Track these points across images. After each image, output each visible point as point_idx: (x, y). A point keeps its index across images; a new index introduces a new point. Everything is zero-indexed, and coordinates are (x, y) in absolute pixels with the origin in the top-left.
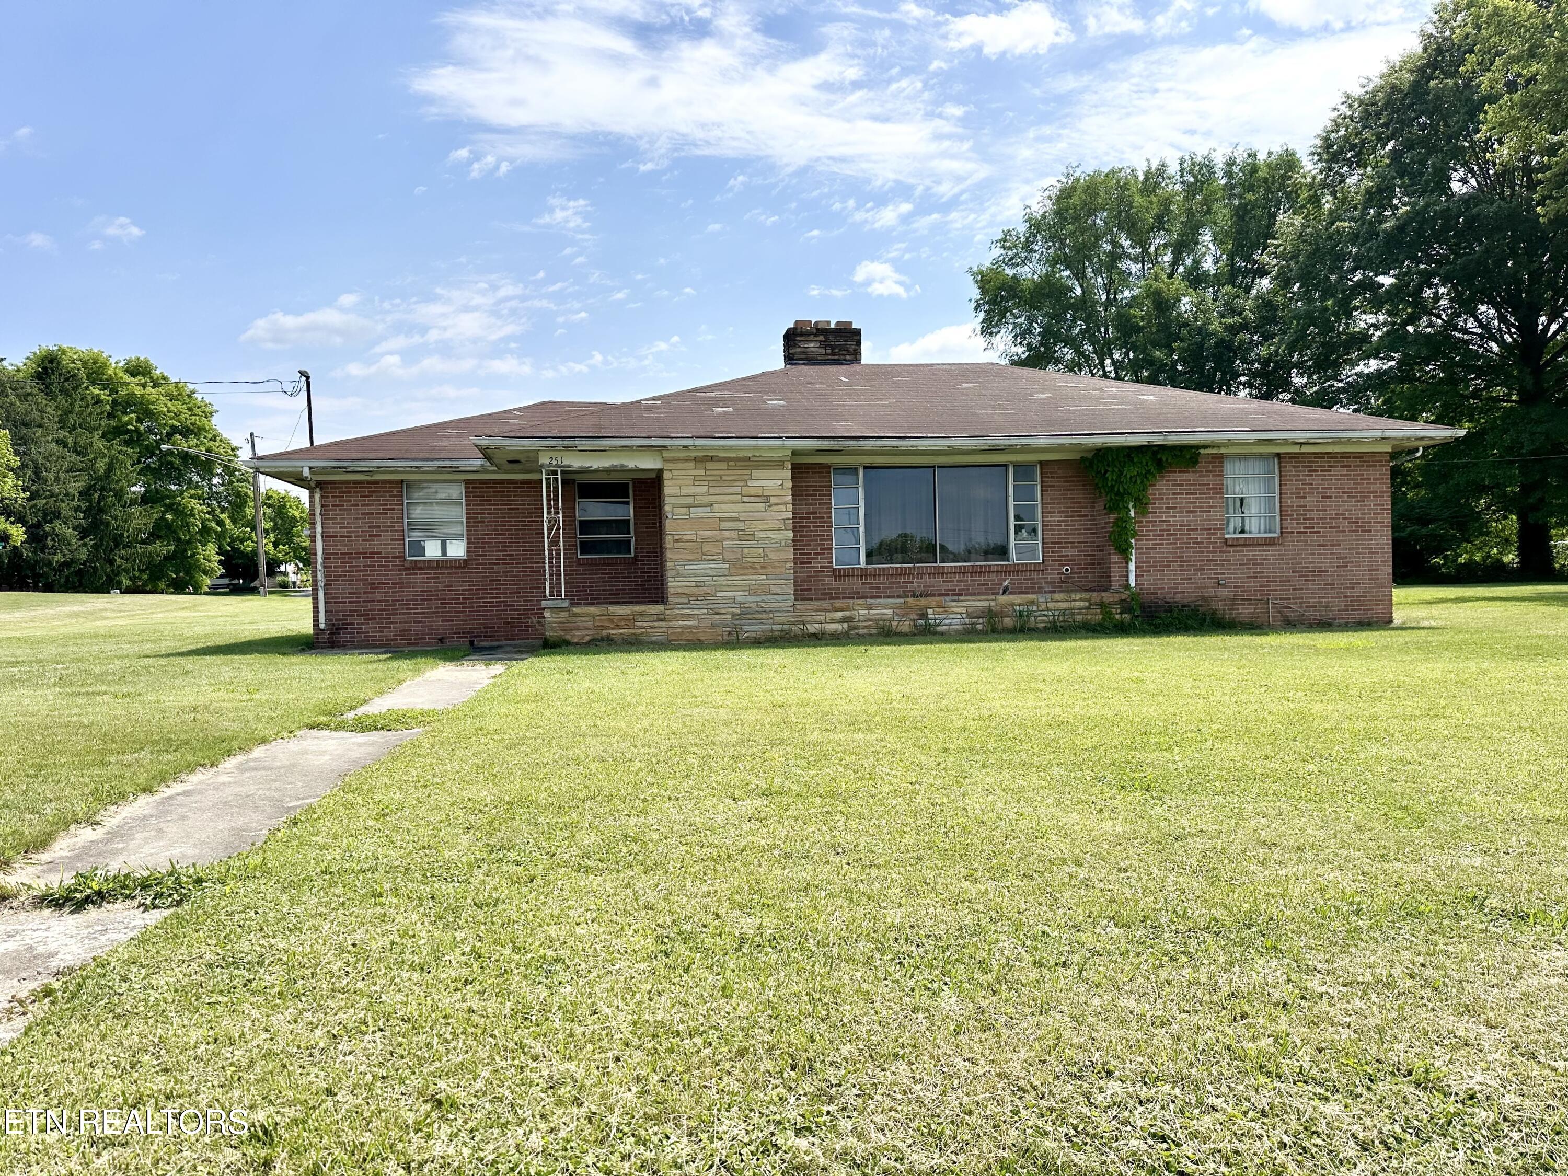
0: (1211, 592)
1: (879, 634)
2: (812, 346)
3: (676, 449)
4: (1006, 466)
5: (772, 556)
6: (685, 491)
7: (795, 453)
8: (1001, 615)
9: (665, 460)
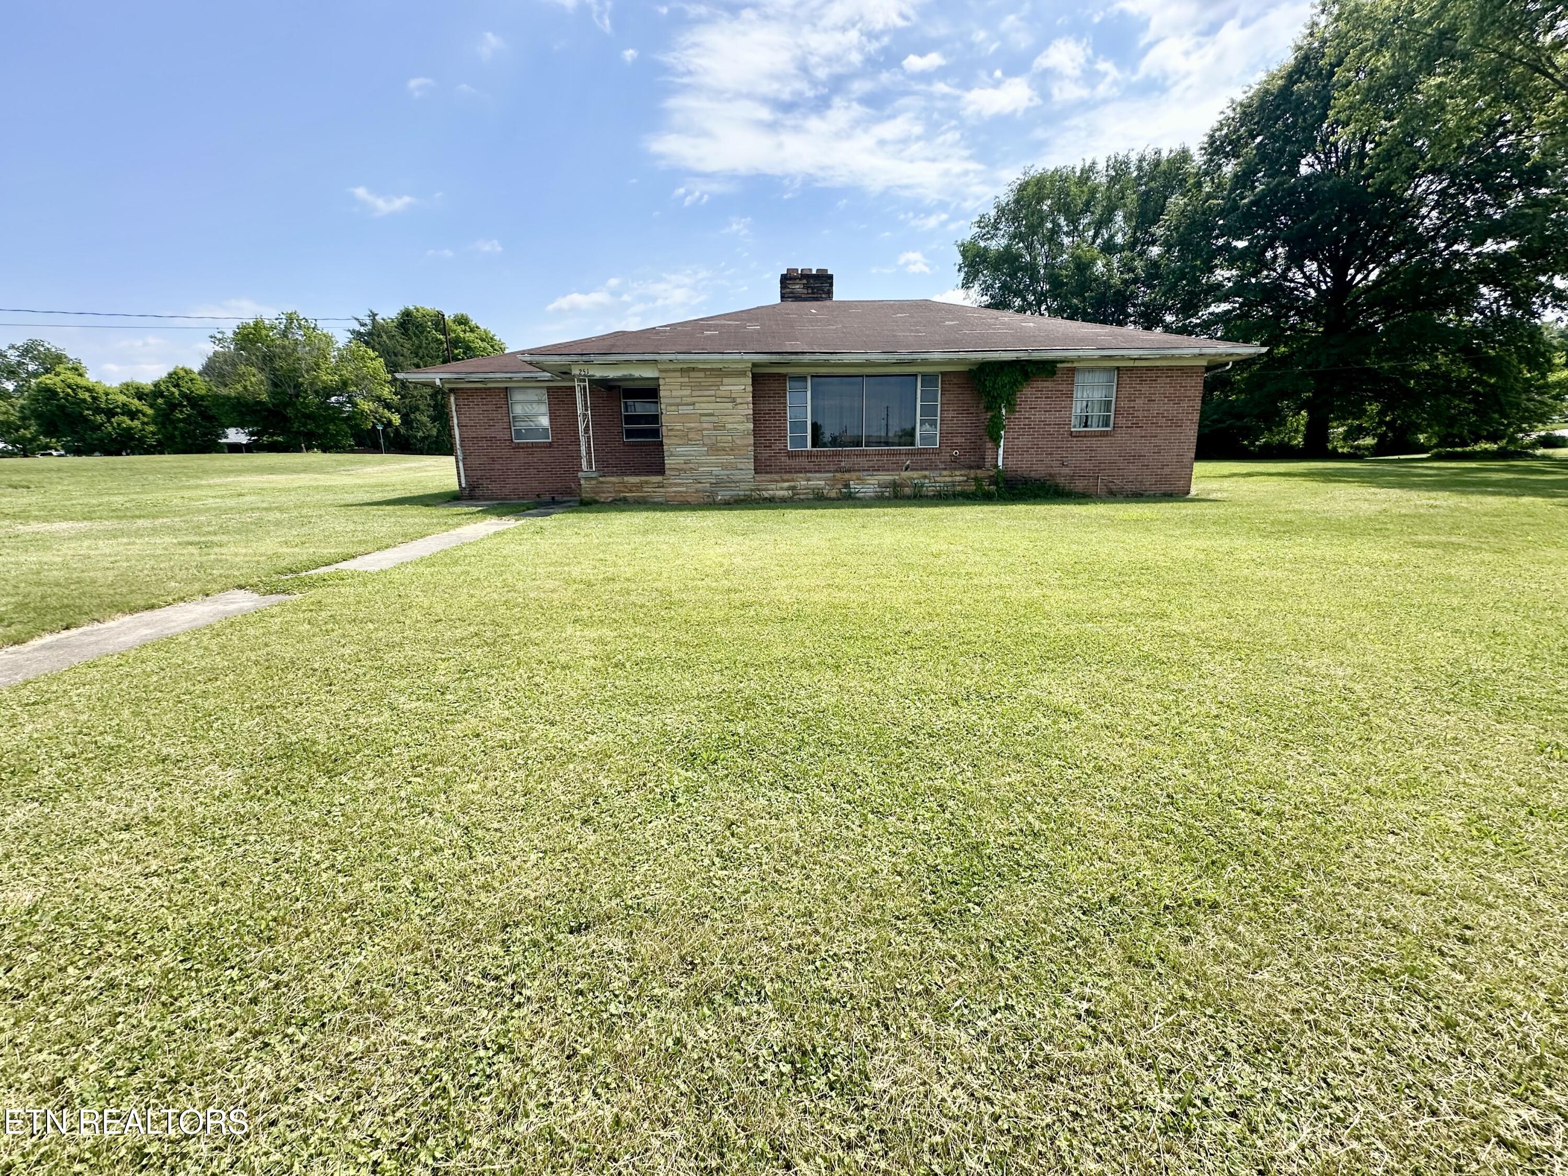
0: (1056, 470)
1: (814, 499)
2: (798, 287)
3: (664, 362)
4: (916, 375)
5: (738, 442)
6: (674, 393)
7: (754, 365)
8: (901, 485)
9: (661, 371)
